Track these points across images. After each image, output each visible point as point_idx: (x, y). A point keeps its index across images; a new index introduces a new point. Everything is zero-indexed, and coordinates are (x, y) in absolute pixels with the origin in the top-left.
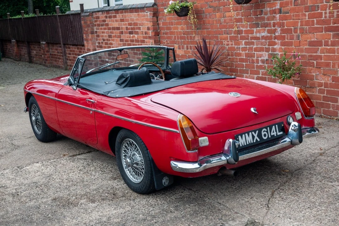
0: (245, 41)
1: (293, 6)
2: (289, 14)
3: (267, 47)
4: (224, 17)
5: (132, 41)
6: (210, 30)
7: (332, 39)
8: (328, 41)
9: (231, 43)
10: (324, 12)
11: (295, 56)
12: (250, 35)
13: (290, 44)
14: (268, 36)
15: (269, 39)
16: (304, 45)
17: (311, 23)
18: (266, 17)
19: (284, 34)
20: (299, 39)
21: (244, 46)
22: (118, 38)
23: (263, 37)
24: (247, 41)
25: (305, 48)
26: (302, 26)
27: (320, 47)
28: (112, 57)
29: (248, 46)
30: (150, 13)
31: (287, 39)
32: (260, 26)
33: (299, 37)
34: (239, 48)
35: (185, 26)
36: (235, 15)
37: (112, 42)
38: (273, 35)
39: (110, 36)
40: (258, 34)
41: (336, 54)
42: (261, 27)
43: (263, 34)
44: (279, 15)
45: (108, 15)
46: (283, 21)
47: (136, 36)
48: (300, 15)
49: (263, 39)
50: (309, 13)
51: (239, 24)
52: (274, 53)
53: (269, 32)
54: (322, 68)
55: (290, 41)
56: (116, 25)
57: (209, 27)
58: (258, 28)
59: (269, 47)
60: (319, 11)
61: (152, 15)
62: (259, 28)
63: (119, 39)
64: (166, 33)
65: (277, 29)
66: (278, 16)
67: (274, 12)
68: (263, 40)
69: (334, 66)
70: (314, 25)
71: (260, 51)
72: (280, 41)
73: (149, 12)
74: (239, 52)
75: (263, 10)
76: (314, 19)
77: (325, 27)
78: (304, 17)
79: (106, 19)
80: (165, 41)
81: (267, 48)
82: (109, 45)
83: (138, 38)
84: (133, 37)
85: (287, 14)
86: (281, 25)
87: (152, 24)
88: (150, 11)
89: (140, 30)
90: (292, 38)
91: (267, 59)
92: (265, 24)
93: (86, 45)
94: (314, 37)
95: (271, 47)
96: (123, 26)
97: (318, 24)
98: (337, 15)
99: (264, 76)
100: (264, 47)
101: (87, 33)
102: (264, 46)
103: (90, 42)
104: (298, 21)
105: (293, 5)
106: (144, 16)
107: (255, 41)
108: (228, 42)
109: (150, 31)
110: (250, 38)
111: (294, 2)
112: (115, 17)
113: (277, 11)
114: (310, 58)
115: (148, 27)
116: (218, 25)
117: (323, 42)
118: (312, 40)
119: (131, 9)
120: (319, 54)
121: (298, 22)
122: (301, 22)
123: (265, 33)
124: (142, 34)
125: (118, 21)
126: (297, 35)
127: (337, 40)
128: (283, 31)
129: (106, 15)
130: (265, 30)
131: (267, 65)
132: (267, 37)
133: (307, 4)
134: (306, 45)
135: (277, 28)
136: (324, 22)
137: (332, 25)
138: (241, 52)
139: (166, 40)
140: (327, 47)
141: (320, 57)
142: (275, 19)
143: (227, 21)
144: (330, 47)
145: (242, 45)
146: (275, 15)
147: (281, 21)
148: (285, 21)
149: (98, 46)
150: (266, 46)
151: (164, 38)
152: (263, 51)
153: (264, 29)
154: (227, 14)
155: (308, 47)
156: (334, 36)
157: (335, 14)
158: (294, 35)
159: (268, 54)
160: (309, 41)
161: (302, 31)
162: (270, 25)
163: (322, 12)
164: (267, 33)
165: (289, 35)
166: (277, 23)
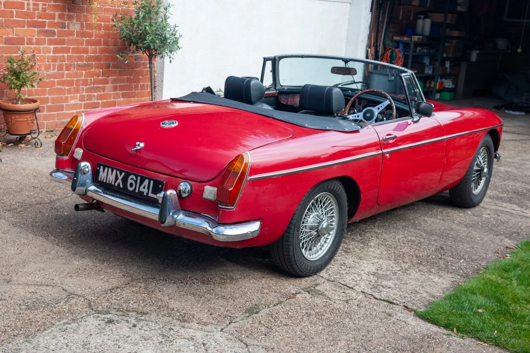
7: (36, 37)
8: (32, 39)
17: (8, 15)
27: (22, 46)
41: (42, 54)
50: (5, 0)
70: (13, 18)
76: (13, 10)
77: (28, 21)
94: (14, 33)
97: (18, 15)
98: (42, 8)
117: (26, 39)
118: (11, 36)
127: (43, 37)
134: (1, 42)
136: (27, 15)
137: (36, 19)
140: (31, 46)
144: (34, 46)
155: (4, 45)
156: (39, 33)
157: (40, 7)
160: (6, 38)
163: (24, 3)
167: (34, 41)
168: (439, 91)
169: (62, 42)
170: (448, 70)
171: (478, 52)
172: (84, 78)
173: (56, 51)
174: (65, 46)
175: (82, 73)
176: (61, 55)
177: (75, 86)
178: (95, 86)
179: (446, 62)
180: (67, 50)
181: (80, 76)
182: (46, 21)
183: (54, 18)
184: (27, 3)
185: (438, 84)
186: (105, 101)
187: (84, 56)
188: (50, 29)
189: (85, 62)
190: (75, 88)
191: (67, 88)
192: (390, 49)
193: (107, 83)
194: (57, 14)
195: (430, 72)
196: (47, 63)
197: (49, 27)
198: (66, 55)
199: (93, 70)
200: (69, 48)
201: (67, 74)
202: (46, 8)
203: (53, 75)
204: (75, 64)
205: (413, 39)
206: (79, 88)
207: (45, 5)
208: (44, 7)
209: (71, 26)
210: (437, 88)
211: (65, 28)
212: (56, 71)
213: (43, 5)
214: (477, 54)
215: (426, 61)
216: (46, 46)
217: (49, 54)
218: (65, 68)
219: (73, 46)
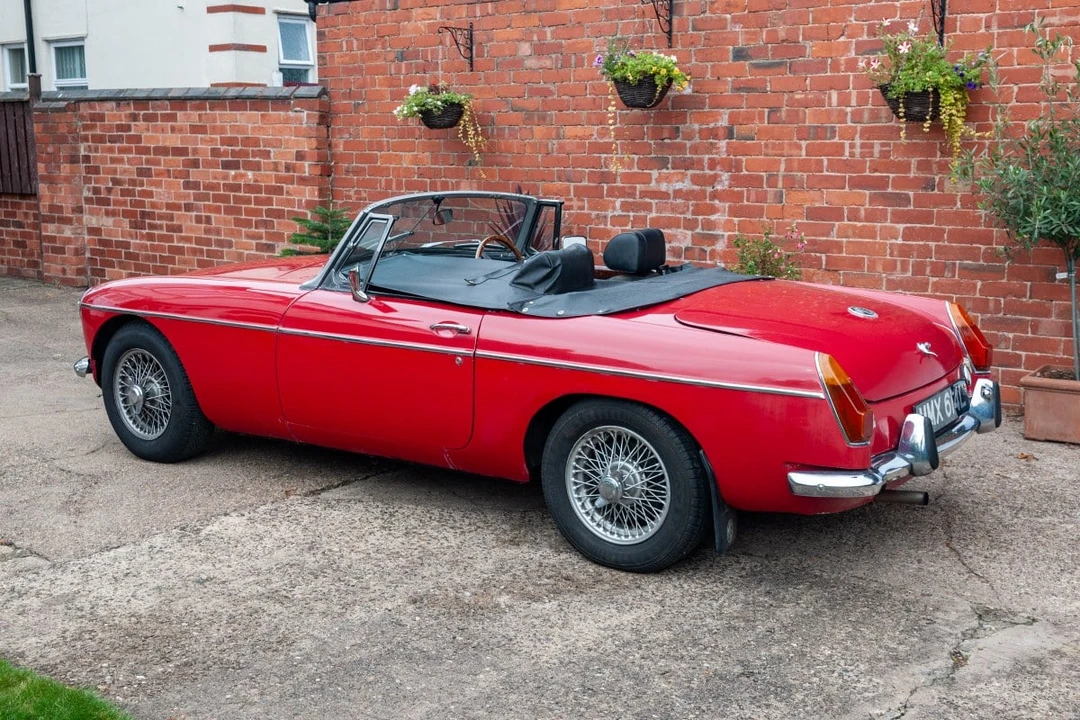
0: (623, 200)
1: (766, 124)
2: (754, 142)
3: (689, 216)
4: (558, 137)
5: (236, 188)
6: (511, 167)
7: (867, 206)
8: (858, 210)
9: (580, 204)
10: (847, 143)
12: (638, 186)
13: (760, 212)
14: (693, 191)
15: (694, 199)
16: (794, 216)
17: (813, 166)
18: (688, 144)
19: (739, 189)
20: (781, 202)
21: (618, 212)
22: (176, 178)
23: (678, 193)
24: (631, 200)
25: (797, 223)
26: (791, 172)
27: (837, 223)
28: (144, 232)
29: (631, 214)
30: (308, 115)
31: (748, 201)
32: (669, 166)
33: (781, 196)
34: (605, 217)
35: (427, 154)
36: (595, 136)
37: (154, 189)
38: (709, 189)
39: (142, 172)
40: (665, 184)
41: (878, 240)
42: (673, 169)
43: (679, 186)
44: (728, 143)
45: (142, 113)
46: (738, 157)
47: (250, 174)
48: (786, 147)
49: (679, 198)
50: (808, 142)
51: (606, 158)
52: (711, 232)
53: (695, 180)
54: (841, 272)
55: (755, 206)
56: (173, 140)
57: (509, 160)
58: (664, 171)
59: (694, 217)
60: (836, 140)
61: (317, 121)
62: (668, 169)
63: (182, 181)
64: (357, 172)
65: (720, 176)
66: (723, 144)
67: (714, 133)
68: (679, 201)
69: (872, 267)
70: (822, 172)
71: (669, 227)
72: (727, 205)
73: (306, 112)
74: (603, 226)
75: (681, 126)
76: (823, 158)
77: (850, 177)
78: (795, 152)
79: (133, 123)
80: (352, 193)
81: (689, 220)
82: (137, 198)
83: (256, 181)
84: (235, 177)
85: (748, 142)
86: (732, 166)
87: (314, 143)
88: (310, 109)
89: (269, 157)
90: (762, 198)
91: (690, 246)
92: (685, 160)
93: (47, 193)
94: (823, 199)
95: (700, 217)
96: (200, 146)
97: (831, 168)
98: (881, 151)
100: (682, 216)
101: (53, 159)
102: (681, 213)
103: (63, 186)
104: (780, 159)
105: (766, 121)
106: (287, 120)
107: (654, 202)
108: (571, 200)
109: (306, 164)
110: (638, 193)
111: (769, 115)
112: (173, 118)
113: (721, 133)
114: (810, 248)
115: (297, 152)
116: (540, 156)
117: (846, 211)
118: (817, 205)
119: (237, 98)
120: (835, 239)
121: (779, 162)
122: (789, 163)
123: (686, 182)
124: (276, 170)
125: (181, 130)
126: (775, 192)
127: (880, 207)
128: (736, 180)
129: (133, 111)
130: (684, 175)
131: (687, 262)
132: (691, 192)
133: (804, 122)
134: (800, 215)
135: (720, 172)
136: (848, 166)
137: (867, 173)
138: (609, 227)
139: (356, 189)
140: (855, 223)
141: (838, 246)
142: (714, 151)
143: (568, 149)
144: (861, 224)
145: (614, 209)
146: (714, 141)
147: (731, 157)
148: (744, 158)
149: (88, 200)
150: (685, 216)
151: (349, 184)
152: (678, 227)
153: (682, 173)
154: (569, 130)
155: (805, 221)
156: (873, 199)
157: (877, 150)
158: (766, 191)
159: (692, 235)
160: (808, 208)
161: (790, 183)
162: (699, 164)
163: (843, 144)
164: (690, 182)
165: (753, 191)
166: (722, 162)
167: (863, 213)
169: (925, 218)
172: (978, 295)
173: (909, 235)
174: (933, 226)
175: (975, 286)
176: (921, 243)
178: (1009, 316)
180: (937, 235)
181: (969, 292)
182: (888, 177)
183: (909, 171)
184: (850, 144)
186: (1038, 354)
187: (980, 248)
188: (898, 191)
189: (981, 262)
193: (1047, 314)
194: (914, 161)
196: (888, 257)
197: (894, 187)
198: (932, 244)
199: (1004, 281)
200: (944, 231)
201: (934, 283)
202: (889, 151)
203: (901, 281)
204: (954, 264)
207: (889, 145)
208: (886, 149)
209: (947, 185)
211: (933, 190)
212: (909, 274)
213: (882, 145)
216: (888, 224)
217: (894, 241)
218: (931, 271)
219: (951, 227)
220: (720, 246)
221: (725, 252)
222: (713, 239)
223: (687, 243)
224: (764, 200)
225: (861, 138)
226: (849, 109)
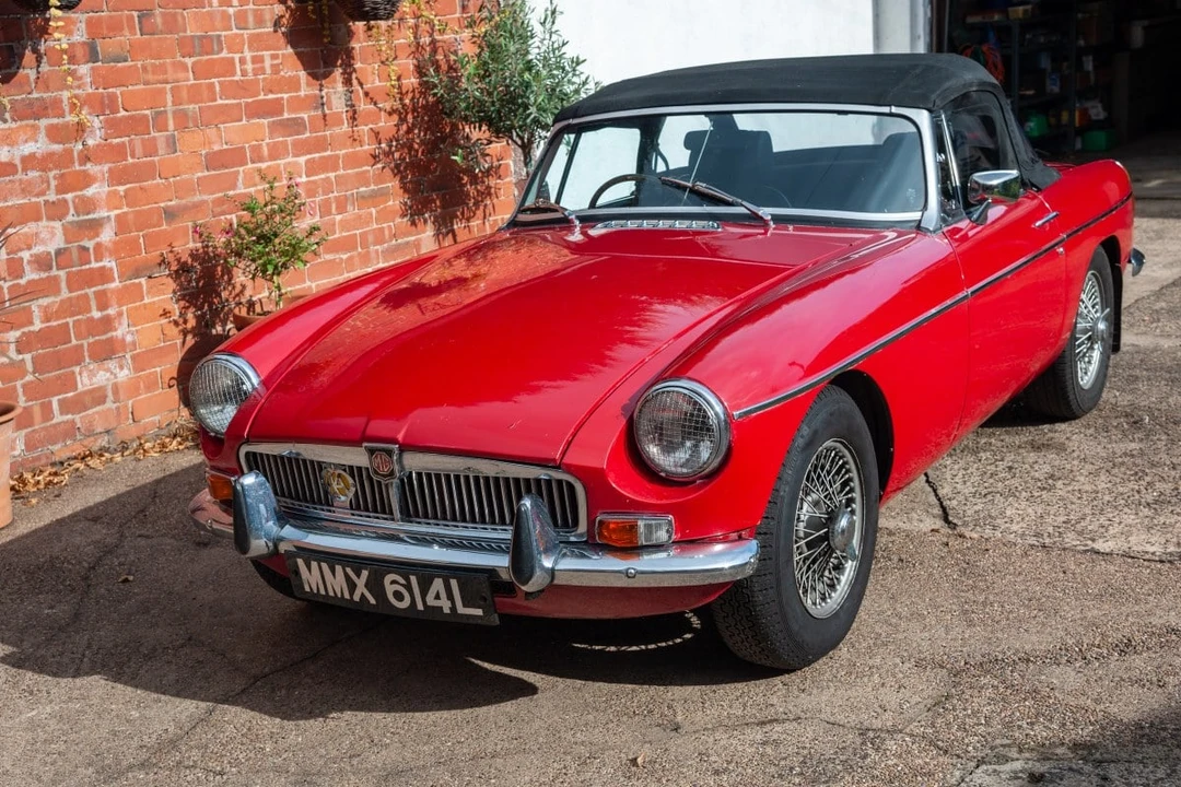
1: (138, 36)
2: (126, 64)
3: (52, 197)
8: (260, 147)
10: (237, 56)
11: (170, 214)
13: (149, 171)
15: (56, 167)
16: (192, 169)
17: (205, 94)
19: (118, 140)
20: (175, 151)
23: (29, 161)
25: (199, 178)
26: (180, 104)
27: (241, 169)
31: (133, 156)
32: (8, 115)
33: (174, 143)
38: (78, 147)
40: (8, 148)
42: (14, 120)
43: (28, 148)
44: (92, 69)
46: (110, 90)
48: (169, 68)
49: (33, 169)
50: (193, 59)
52: (90, 216)
53: (54, 134)
55: (144, 163)
59: (60, 197)
60: (224, 54)
62: (6, 121)
65: (90, 123)
66: (84, 69)
67: (69, 55)
68: (33, 174)
70: (216, 100)
71: (23, 222)
72: (106, 167)
76: (213, 80)
77: (246, 104)
78: (181, 75)
81: (53, 203)
85: (120, 65)
86: (103, 105)
90: (150, 150)
91: (62, 246)
92: (31, 103)
94: (230, 134)
95: (69, 196)
97: (224, 94)
98: (272, 66)
99: (55, 324)
100: (41, 199)
102: (38, 195)
104: (165, 88)
105: (138, 31)
111: (140, 22)
113: (80, 52)
114: (218, 210)
117: (247, 150)
118: (216, 148)
120: (243, 191)
121: (162, 92)
122: (176, 92)
123: (40, 140)
126: (167, 138)
127: (281, 139)
128: (113, 127)
130: (35, 128)
131: (62, 274)
132: (51, 155)
133: (185, 31)
134: (199, 166)
135: (88, 117)
136: (243, 88)
137: (262, 97)
140: (259, 165)
142: (75, 83)
144: (265, 165)
146: (72, 67)
147: (101, 90)
148: (118, 91)
150: (46, 198)
152: (38, 219)
153: (33, 126)
155: (206, 173)
156: (273, 127)
157: (268, 63)
158: (154, 138)
159: (64, 227)
160: (207, 154)
161: (182, 120)
162: (54, 108)
163: (233, 59)
164: (46, 139)
165: (137, 140)
166: (88, 101)
167: (265, 151)
168: (1081, 132)
169: (320, 145)
170: (1092, 77)
171: (1146, 23)
172: (375, 226)
173: (312, 168)
174: (329, 153)
175: (371, 214)
176: (323, 176)
177: (360, 250)
178: (400, 241)
179: (1084, 58)
180: (333, 164)
181: (368, 223)
182: (282, 99)
183: (298, 87)
184: (240, 59)
185: (1077, 114)
187: (369, 172)
188: (294, 116)
189: (372, 187)
190: (360, 253)
191: (345, 257)
192: (969, 47)
193: (423, 230)
194: (302, 75)
195: (1056, 89)
197: (290, 111)
198: (332, 175)
199: (391, 203)
200: (337, 157)
201: (340, 221)
202: (278, 65)
204: (353, 194)
205: (1012, 15)
206: (368, 252)
207: (277, 57)
208: (276, 62)
209: (334, 100)
210: (1077, 124)
211: (322, 109)
212: (318, 218)
213: (274, 57)
214: (1144, 28)
215: (1045, 63)
216: (290, 159)
218: (337, 208)
219: (344, 151)
220: (107, 235)
221: (115, 243)
222: (94, 226)
223: (59, 242)
224: (153, 152)
225: (250, 48)
226: (231, 11)
